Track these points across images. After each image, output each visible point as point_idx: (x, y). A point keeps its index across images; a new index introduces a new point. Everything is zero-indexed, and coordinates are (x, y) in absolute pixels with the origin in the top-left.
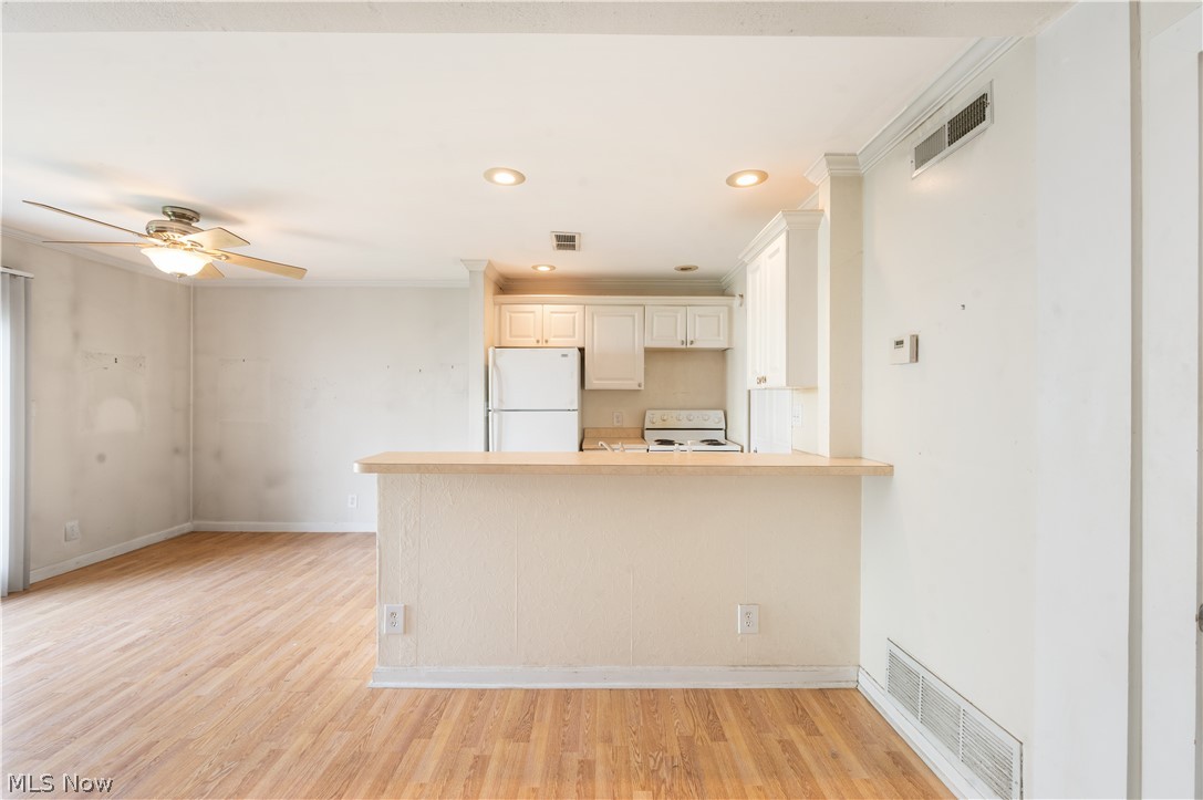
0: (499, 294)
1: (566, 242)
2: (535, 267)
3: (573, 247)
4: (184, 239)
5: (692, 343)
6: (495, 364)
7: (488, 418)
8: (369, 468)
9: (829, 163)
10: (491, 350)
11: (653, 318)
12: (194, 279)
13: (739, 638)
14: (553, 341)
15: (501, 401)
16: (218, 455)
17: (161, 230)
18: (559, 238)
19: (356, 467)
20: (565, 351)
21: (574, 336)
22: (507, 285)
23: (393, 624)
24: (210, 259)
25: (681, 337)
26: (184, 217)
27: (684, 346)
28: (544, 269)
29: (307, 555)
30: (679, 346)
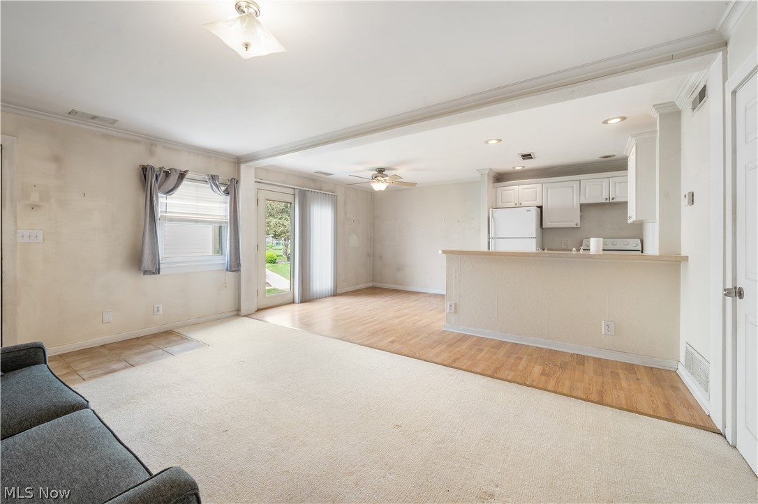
0: (496, 182)
1: (527, 156)
2: (514, 168)
3: (532, 158)
4: (383, 179)
5: (613, 199)
6: (492, 216)
7: (489, 242)
8: (444, 252)
9: (656, 109)
10: (491, 210)
11: (586, 187)
12: (384, 191)
13: (603, 336)
14: (524, 204)
15: (495, 234)
16: (381, 257)
17: (376, 177)
18: (523, 156)
19: (440, 252)
20: (528, 208)
21: (536, 200)
22: (500, 178)
23: (451, 309)
24: (388, 184)
25: (605, 195)
26: (381, 171)
27: (608, 201)
28: (519, 168)
29: (414, 297)
30: (604, 201)
